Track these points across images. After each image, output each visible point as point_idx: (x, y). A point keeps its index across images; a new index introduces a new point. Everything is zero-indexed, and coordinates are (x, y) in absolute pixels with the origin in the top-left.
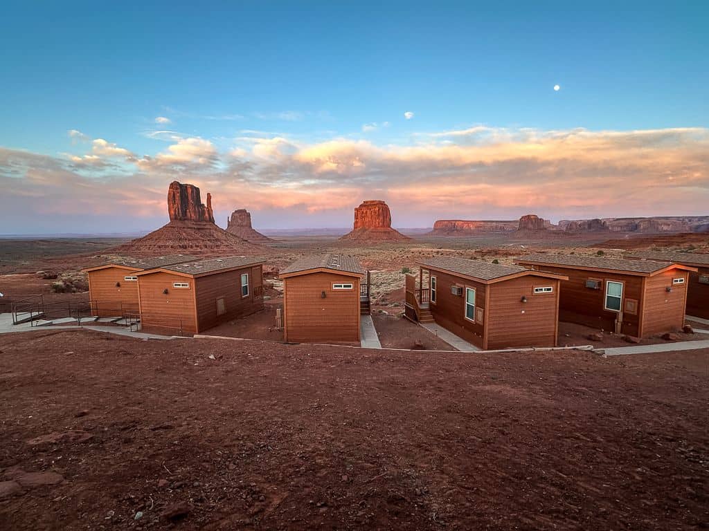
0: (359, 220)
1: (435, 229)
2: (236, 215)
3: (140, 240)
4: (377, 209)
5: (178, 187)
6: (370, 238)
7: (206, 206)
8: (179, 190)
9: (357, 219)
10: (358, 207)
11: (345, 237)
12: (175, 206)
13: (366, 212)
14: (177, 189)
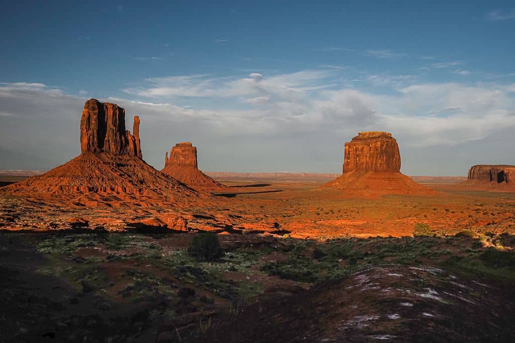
0: (352, 160)
1: (469, 177)
2: (179, 150)
3: (38, 177)
4: (379, 144)
5: (96, 106)
6: (367, 187)
7: (132, 133)
8: (97, 111)
9: (348, 158)
10: (350, 141)
11: (330, 184)
12: (90, 132)
13: (362, 149)
14: (94, 109)
